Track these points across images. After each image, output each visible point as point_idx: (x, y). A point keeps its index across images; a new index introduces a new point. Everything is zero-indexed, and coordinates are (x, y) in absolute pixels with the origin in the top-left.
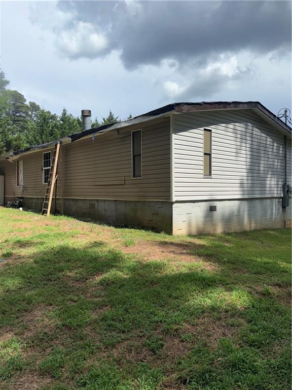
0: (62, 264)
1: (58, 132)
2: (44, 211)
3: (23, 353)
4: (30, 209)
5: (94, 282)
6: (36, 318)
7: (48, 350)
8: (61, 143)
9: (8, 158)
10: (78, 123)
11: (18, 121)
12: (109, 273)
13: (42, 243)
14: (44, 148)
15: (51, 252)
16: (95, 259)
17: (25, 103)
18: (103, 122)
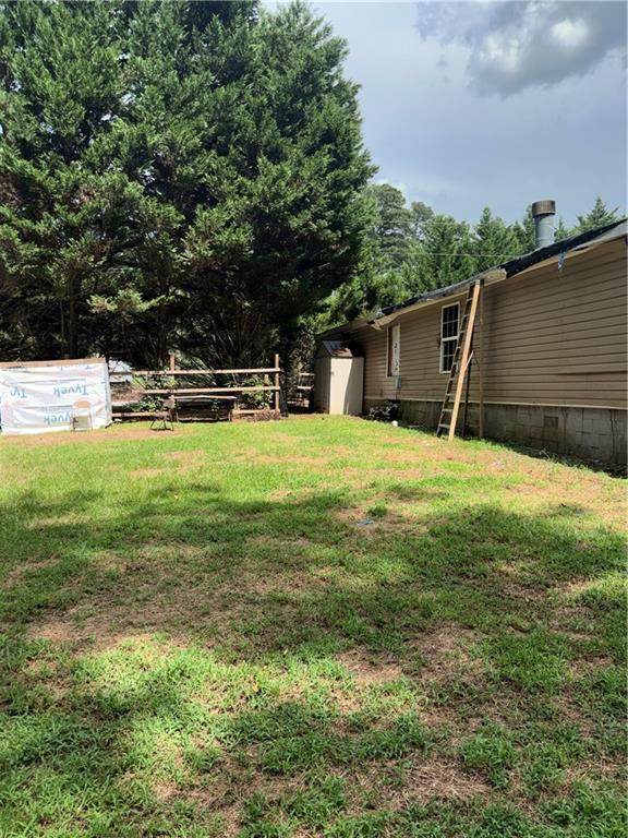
0: (489, 545)
1: (470, 260)
2: (442, 429)
3: (422, 715)
4: (412, 423)
5: (567, 594)
6: (444, 650)
7: (474, 723)
8: (482, 282)
9: (372, 322)
10: (518, 236)
11: (389, 245)
12: (603, 581)
13: (443, 497)
14: (444, 296)
15: (464, 517)
16: (565, 543)
17: (404, 207)
18: (578, 224)
